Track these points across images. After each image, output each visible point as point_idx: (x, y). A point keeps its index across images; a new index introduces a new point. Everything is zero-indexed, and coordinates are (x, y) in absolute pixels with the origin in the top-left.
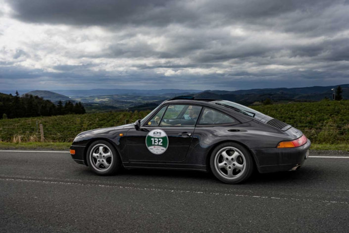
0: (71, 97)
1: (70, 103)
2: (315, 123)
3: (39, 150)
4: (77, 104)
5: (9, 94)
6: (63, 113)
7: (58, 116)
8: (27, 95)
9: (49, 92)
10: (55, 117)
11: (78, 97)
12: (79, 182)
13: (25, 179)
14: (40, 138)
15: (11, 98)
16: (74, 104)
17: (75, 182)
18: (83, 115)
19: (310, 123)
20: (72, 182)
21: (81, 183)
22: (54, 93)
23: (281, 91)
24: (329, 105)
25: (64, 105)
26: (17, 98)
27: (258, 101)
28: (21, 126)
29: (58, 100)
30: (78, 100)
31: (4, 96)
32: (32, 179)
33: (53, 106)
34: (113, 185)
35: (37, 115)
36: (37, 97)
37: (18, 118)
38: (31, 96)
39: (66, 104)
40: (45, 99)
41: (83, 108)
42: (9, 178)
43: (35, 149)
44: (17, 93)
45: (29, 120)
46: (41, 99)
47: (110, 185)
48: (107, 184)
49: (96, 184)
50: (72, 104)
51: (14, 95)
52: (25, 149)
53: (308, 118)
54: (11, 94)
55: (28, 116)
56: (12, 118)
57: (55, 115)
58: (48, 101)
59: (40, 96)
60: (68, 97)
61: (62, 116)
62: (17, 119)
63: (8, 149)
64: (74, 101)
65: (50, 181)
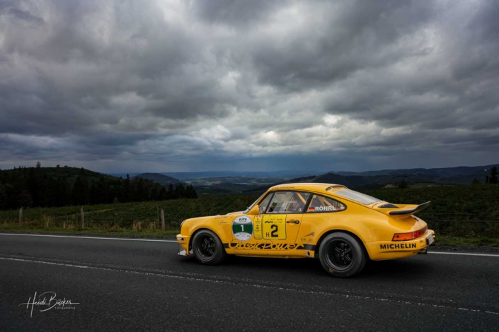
0: (181, 179)
1: (180, 186)
2: (476, 211)
3: (166, 239)
4: (188, 187)
5: (119, 177)
6: (175, 197)
7: (172, 200)
8: (137, 178)
9: (159, 175)
10: (168, 201)
11: (188, 180)
12: (229, 281)
13: (166, 274)
14: (161, 224)
15: (121, 181)
16: (185, 187)
17: (224, 280)
18: (197, 200)
19: (469, 210)
20: (220, 280)
21: (232, 282)
23: (418, 172)
24: (484, 189)
25: (174, 188)
26: (127, 181)
27: (390, 184)
28: (136, 211)
29: (169, 182)
30: (189, 182)
31: (114, 179)
32: (173, 275)
33: (164, 189)
34: (269, 285)
35: (149, 200)
36: (147, 180)
37: (130, 202)
38: (141, 180)
39: (177, 187)
40: (155, 182)
41: (194, 191)
42: (148, 272)
43: (162, 238)
44: (128, 176)
45: (143, 205)
46: (151, 182)
47: (266, 285)
48: (263, 285)
49: (249, 283)
50: (183, 188)
51: (125, 178)
52: (152, 238)
53: (465, 205)
54: (121, 178)
55: (140, 200)
56: (124, 202)
57: (167, 199)
58: (158, 184)
59: (149, 179)
60: (178, 180)
61: (175, 201)
62: (130, 204)
63: (134, 237)
64: (185, 184)
65: (193, 277)
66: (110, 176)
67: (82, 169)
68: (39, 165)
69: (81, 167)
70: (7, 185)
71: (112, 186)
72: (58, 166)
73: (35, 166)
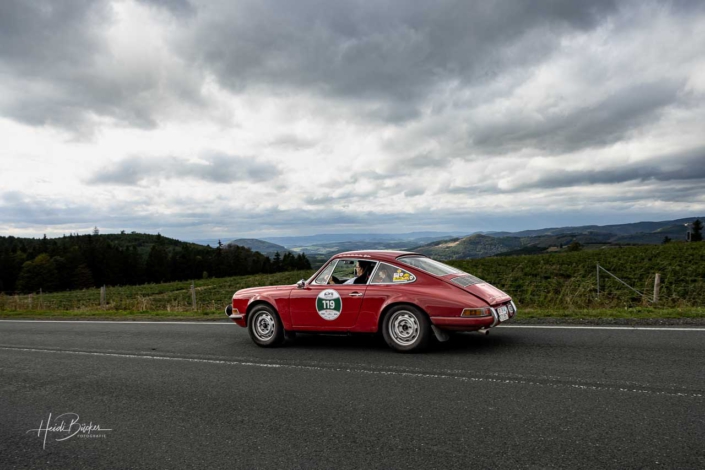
1: (289, 256)
4: (299, 256)
5: (206, 245)
8: (230, 246)
9: (257, 240)
11: (296, 247)
15: (209, 250)
16: (296, 256)
22: (263, 242)
23: (589, 231)
25: (282, 257)
26: (218, 249)
27: (555, 246)
29: (273, 251)
30: (298, 250)
31: (200, 248)
33: (268, 259)
36: (243, 248)
38: (238, 247)
39: (285, 256)
40: (254, 250)
44: (219, 243)
46: (248, 250)
50: (293, 257)
51: (215, 246)
54: (209, 246)
58: (257, 252)
59: (246, 247)
60: (283, 247)
64: (294, 253)
66: (193, 244)
67: (159, 236)
68: (96, 231)
69: (156, 233)
70: (58, 258)
71: (199, 257)
72: (122, 232)
73: (92, 234)
